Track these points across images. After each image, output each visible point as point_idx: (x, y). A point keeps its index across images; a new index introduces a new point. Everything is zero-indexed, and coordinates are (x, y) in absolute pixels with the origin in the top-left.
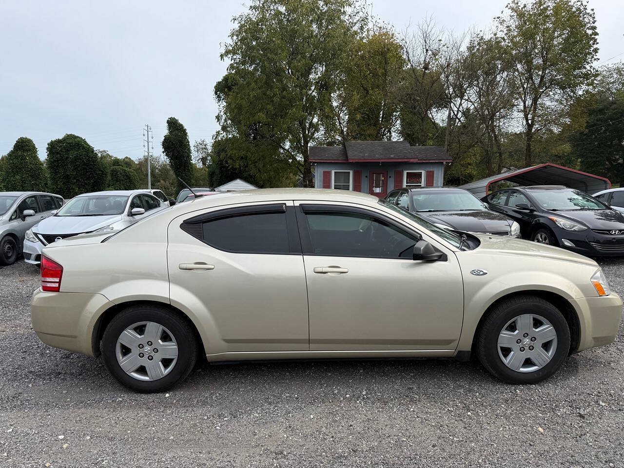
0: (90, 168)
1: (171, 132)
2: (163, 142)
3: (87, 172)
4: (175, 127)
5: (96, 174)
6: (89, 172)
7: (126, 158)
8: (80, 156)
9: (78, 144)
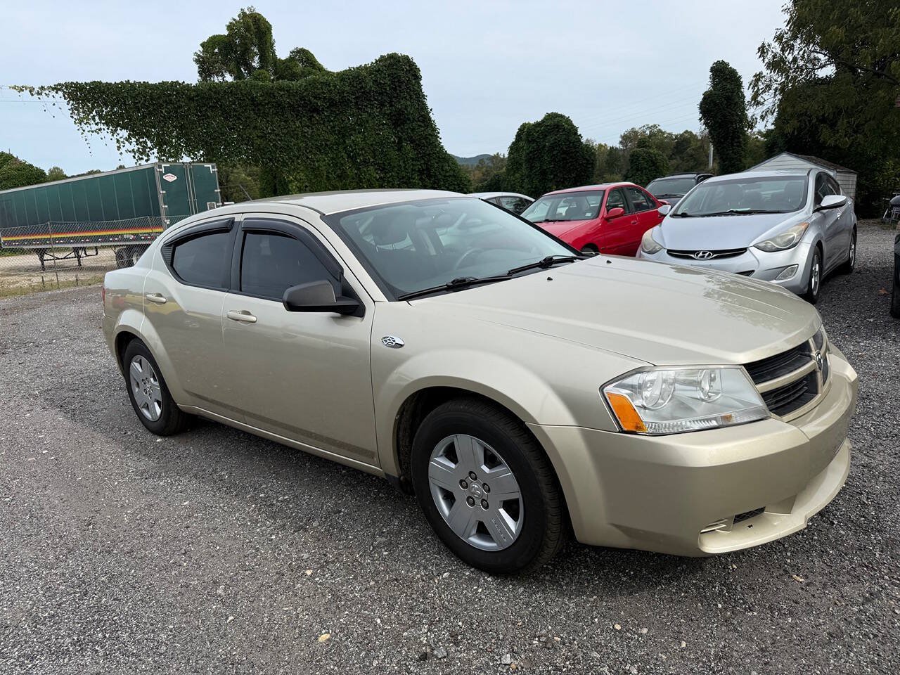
0: (571, 157)
1: (715, 85)
2: (701, 104)
3: (567, 163)
4: (723, 75)
5: (579, 164)
6: (570, 162)
7: (686, 132)
8: (559, 141)
9: (558, 126)
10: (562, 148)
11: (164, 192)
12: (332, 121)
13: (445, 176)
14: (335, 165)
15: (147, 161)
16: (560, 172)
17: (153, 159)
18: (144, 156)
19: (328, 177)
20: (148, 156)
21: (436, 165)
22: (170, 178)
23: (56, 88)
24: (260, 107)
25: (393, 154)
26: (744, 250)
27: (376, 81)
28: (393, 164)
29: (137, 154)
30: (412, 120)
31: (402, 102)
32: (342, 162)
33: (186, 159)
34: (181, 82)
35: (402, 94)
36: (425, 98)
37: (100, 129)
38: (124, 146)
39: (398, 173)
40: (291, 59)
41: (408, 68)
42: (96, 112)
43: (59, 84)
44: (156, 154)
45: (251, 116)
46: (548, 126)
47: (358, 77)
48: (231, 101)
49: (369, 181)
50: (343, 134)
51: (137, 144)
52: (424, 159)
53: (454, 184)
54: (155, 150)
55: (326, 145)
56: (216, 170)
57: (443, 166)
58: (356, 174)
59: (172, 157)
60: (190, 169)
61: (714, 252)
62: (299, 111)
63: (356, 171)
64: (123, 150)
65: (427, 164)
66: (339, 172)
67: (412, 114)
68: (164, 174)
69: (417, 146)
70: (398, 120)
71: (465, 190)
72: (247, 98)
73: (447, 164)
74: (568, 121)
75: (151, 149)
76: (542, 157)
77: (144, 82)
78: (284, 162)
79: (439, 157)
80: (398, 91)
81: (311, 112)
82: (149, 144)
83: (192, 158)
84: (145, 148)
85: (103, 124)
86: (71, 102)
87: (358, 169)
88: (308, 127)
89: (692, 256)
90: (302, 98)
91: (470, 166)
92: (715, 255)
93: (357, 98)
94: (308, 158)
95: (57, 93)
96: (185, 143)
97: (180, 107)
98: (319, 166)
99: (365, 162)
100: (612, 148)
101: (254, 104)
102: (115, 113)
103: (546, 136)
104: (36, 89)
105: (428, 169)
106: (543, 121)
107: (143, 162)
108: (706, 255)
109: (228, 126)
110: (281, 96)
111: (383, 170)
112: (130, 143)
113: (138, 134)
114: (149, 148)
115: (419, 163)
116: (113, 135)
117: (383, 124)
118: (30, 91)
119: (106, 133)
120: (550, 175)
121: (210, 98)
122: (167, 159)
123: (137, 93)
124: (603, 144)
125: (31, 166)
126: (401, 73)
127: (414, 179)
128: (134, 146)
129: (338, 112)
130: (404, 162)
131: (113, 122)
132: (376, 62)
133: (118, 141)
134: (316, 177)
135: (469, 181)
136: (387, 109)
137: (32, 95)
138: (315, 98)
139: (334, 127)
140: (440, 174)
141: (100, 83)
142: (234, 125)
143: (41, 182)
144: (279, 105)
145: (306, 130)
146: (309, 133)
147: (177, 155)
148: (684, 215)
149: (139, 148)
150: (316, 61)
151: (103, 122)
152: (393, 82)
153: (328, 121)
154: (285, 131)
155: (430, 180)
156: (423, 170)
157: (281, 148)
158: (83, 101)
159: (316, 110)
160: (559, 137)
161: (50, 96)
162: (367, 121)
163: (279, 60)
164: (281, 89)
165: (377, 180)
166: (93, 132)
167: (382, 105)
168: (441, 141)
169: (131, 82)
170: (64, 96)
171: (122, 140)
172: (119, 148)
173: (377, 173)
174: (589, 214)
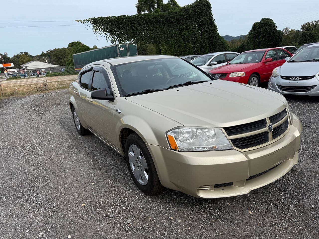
0: (271, 36)
5: (275, 39)
6: (271, 38)
9: (267, 23)
10: (268, 32)
11: (120, 54)
12: (177, 26)
13: (219, 45)
14: (178, 43)
15: (115, 43)
16: (267, 42)
17: (117, 43)
18: (114, 42)
19: (175, 47)
20: (116, 42)
21: (215, 41)
22: (122, 49)
23: (88, 20)
24: (152, 23)
25: (199, 37)
26: (314, 76)
27: (194, 10)
28: (198, 41)
29: (112, 41)
30: (207, 24)
31: (203, 17)
32: (180, 41)
33: (128, 42)
34: (126, 15)
35: (203, 14)
36: (212, 15)
37: (101, 33)
38: (108, 39)
39: (201, 44)
40: (168, 4)
41: (206, 4)
42: (100, 27)
43: (89, 19)
44: (118, 41)
45: (149, 26)
46: (263, 23)
47: (187, 9)
48: (142, 21)
49: (189, 48)
50: (181, 30)
51: (112, 38)
52: (210, 39)
53: (222, 48)
54: (118, 40)
55: (175, 35)
56: (137, 46)
57: (218, 41)
58: (185, 45)
59: (123, 42)
60: (128, 46)
61: (300, 77)
62: (165, 23)
63: (185, 44)
64: (108, 40)
65: (212, 40)
66: (179, 45)
67: (207, 22)
68: (120, 48)
69: (208, 33)
70: (202, 24)
71: (226, 50)
72: (148, 20)
73: (220, 40)
74: (272, 21)
75: (117, 39)
76: (259, 36)
77: (115, 16)
78: (160, 42)
79: (217, 38)
80: (202, 13)
81: (170, 23)
82: (116, 38)
83: (130, 42)
84: (115, 39)
85: (102, 31)
86: (93, 24)
87: (185, 43)
88: (168, 29)
89: (291, 79)
90: (167, 18)
91: (236, 40)
92: (300, 79)
93: (186, 17)
94: (168, 40)
95: (88, 21)
96: (127, 36)
97: (126, 24)
98: (172, 43)
99: (188, 41)
100: (297, 31)
101: (150, 22)
102: (106, 27)
103: (261, 28)
104: (83, 21)
105: (212, 42)
106: (261, 22)
107: (114, 44)
108: (296, 78)
109: (141, 30)
110: (159, 18)
111: (195, 43)
112: (110, 37)
113: (113, 34)
114: (116, 39)
115: (209, 40)
116: (105, 35)
117: (196, 26)
118: (81, 22)
119: (103, 34)
120: (262, 43)
121: (135, 20)
122: (122, 42)
123: (112, 20)
124: (293, 29)
125: (86, 46)
126: (203, 6)
127: (206, 46)
128: (111, 38)
129: (179, 23)
130: (203, 40)
131: (105, 31)
132: (194, 3)
133: (106, 37)
134: (170, 47)
135: (228, 46)
136: (198, 21)
137: (81, 23)
138: (171, 18)
139: (177, 28)
140: (217, 44)
141: (101, 17)
142: (143, 29)
143: (88, 50)
144: (159, 21)
145: (167, 30)
146: (169, 31)
147: (125, 41)
148: (293, 61)
149: (113, 39)
150: (177, 4)
151: (102, 30)
152: (200, 10)
153: (176, 26)
154: (160, 31)
155: (213, 46)
156: (210, 43)
157: (159, 37)
158: (96, 24)
159: (172, 23)
160: (267, 28)
161: (87, 23)
162: (190, 25)
163: (164, 4)
164: (160, 16)
165: (192, 47)
166: (99, 34)
167: (196, 19)
168: (218, 31)
169: (111, 16)
170: (91, 22)
171: (108, 36)
172: (107, 39)
173: (192, 45)
174: (257, 61)
